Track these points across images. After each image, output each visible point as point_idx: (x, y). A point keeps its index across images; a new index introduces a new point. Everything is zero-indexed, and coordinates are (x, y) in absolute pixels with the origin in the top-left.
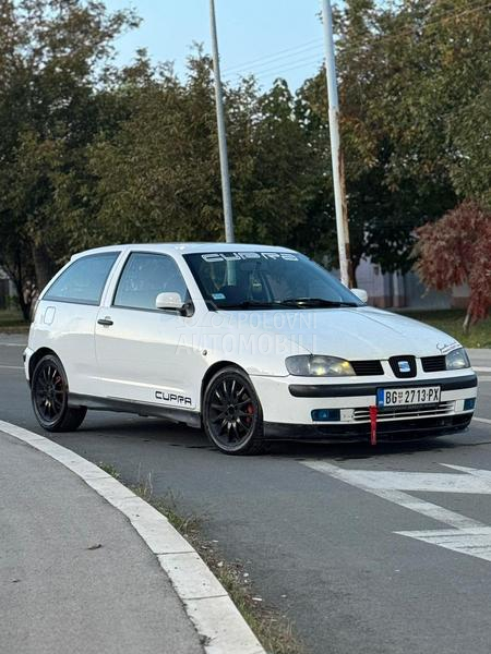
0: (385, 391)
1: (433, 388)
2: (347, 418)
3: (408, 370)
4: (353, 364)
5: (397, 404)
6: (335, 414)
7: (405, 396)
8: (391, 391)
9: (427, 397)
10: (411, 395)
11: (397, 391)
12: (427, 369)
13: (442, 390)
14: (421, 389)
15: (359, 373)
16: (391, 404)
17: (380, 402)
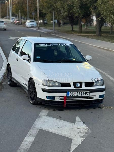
0: (70, 92)
1: (87, 92)
2: (57, 99)
3: (79, 86)
4: (61, 83)
5: (74, 96)
6: (53, 98)
7: (76, 94)
8: (72, 92)
9: (85, 94)
10: (79, 94)
11: (74, 92)
12: (86, 86)
13: (90, 92)
14: (82, 92)
15: (62, 86)
16: (72, 96)
17: (68, 95)
